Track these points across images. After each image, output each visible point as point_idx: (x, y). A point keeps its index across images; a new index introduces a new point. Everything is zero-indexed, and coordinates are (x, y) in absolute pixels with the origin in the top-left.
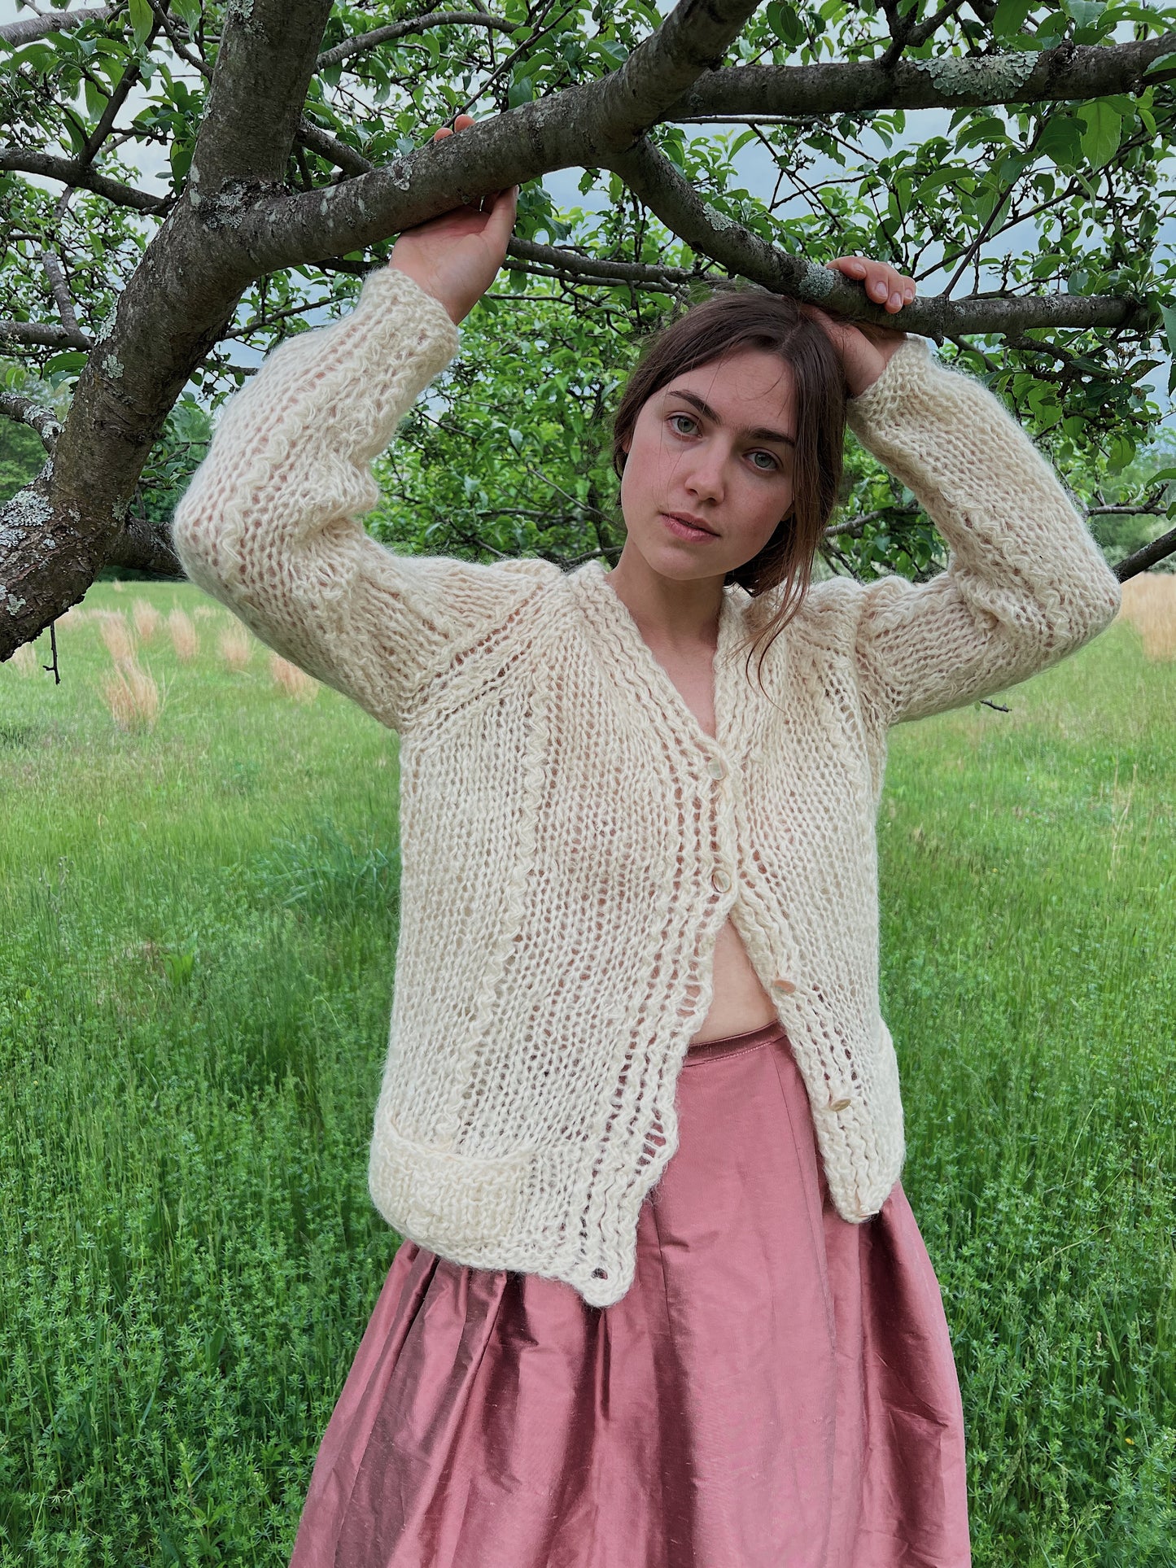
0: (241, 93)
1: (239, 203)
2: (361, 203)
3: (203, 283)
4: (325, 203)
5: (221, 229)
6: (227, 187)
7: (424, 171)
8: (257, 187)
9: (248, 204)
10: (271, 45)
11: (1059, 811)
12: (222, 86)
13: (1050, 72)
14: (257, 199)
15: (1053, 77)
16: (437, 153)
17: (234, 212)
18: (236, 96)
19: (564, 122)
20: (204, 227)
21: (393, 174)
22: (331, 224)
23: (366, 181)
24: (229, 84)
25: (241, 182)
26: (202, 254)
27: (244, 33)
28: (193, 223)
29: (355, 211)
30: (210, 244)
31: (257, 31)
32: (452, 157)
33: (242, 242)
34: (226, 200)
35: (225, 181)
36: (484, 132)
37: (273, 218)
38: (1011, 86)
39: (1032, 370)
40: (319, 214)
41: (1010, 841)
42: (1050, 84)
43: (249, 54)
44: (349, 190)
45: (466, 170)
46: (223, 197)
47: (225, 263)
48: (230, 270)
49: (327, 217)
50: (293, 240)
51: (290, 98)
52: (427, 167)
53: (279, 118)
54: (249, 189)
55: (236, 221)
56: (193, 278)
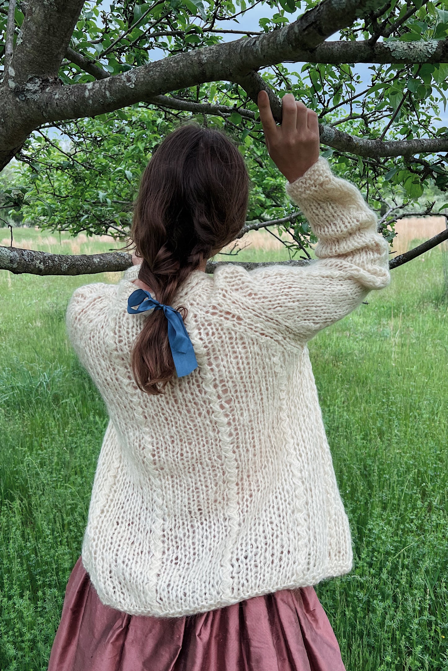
0: (41, 34)
1: (37, 88)
2: (107, 93)
3: (15, 126)
4: (87, 92)
5: (27, 101)
6: (31, 79)
7: (142, 79)
8: (47, 80)
9: (43, 89)
10: (58, 11)
11: (364, 333)
12: (30, 29)
13: (443, 51)
14: (47, 86)
15: (444, 54)
16: (149, 71)
17: (35, 92)
18: (37, 35)
19: (217, 60)
20: (17, 99)
21: (125, 80)
22: (91, 102)
23: (110, 82)
24: (34, 28)
25: (38, 77)
26: (15, 112)
27: (43, 4)
28: (10, 96)
29: (104, 96)
30: (20, 108)
31: (51, 4)
32: (157, 74)
33: (39, 108)
34: (30, 86)
35: (30, 77)
36: (175, 63)
37: (57, 96)
38: (426, 56)
39: (409, 168)
40: (84, 97)
41: (346, 348)
42: (443, 56)
43: (45, 15)
44: (101, 86)
45: (165, 80)
46: (29, 85)
47: (28, 117)
48: (31, 121)
49: (89, 98)
50: (69, 108)
51: (66, 37)
52: (144, 78)
53: (60, 46)
54: (43, 81)
55: (36, 97)
56: (10, 124)
